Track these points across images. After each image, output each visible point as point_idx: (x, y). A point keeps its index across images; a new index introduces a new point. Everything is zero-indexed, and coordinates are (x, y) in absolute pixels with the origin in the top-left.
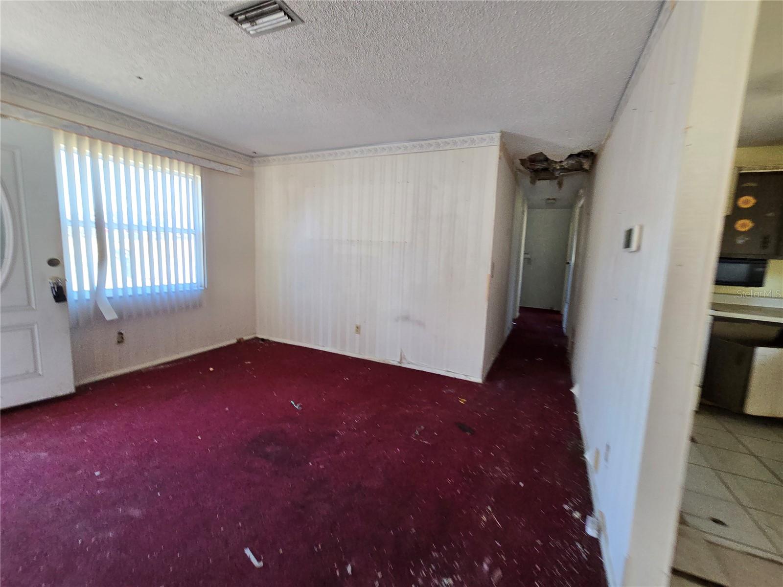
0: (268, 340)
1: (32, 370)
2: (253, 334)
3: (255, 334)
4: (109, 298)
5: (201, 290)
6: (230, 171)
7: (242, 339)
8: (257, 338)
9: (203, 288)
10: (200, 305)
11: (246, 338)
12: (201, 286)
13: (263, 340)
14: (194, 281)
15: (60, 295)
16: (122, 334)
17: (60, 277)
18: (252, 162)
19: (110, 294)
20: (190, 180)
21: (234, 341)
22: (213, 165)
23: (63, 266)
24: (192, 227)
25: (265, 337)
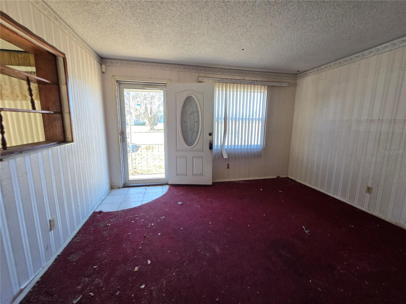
0: (294, 180)
1: (202, 173)
2: (287, 175)
3: (288, 175)
4: (226, 149)
5: (261, 148)
6: (283, 85)
7: (280, 177)
8: (288, 178)
9: (262, 148)
10: (261, 156)
11: (282, 176)
12: (262, 147)
13: (291, 180)
14: (259, 144)
15: (211, 147)
16: (229, 164)
17: (212, 140)
18: (296, 77)
19: (226, 148)
20: (262, 94)
21: (275, 177)
22: (274, 84)
23: (213, 136)
24: (261, 117)
25: (293, 178)
